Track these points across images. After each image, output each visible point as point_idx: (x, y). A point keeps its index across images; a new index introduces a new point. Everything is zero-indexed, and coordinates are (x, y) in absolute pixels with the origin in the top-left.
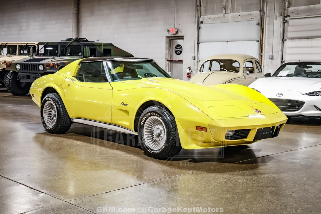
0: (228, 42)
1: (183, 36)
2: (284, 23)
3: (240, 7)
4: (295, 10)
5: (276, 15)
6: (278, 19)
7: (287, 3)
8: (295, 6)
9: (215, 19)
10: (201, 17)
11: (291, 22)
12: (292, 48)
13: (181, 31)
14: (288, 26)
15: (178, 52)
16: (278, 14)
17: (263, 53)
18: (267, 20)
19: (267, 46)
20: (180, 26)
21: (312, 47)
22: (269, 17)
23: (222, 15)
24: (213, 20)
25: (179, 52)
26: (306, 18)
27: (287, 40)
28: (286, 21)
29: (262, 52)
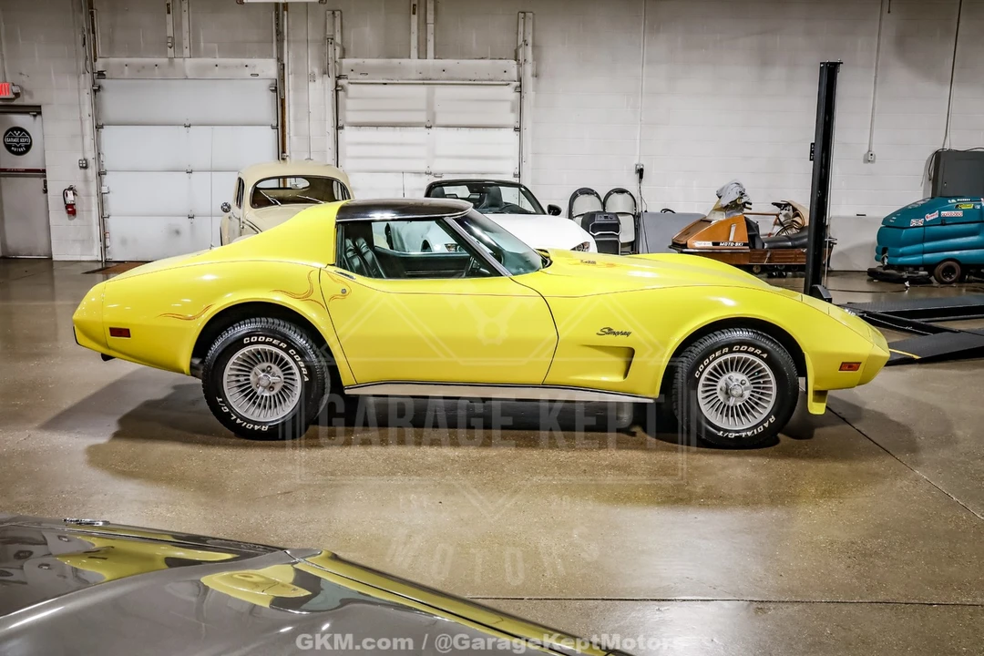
0: (189, 126)
1: (40, 107)
2: (337, 91)
3: (216, 45)
4: (357, 64)
5: (313, 72)
6: (317, 81)
7: (338, 49)
8: (355, 57)
9: (143, 67)
10: (98, 60)
11: (351, 89)
12: (359, 144)
13: (31, 94)
14: (346, 96)
15: (15, 146)
16: (316, 70)
17: (288, 153)
18: (290, 81)
19: (294, 139)
20: (24, 78)
21: (401, 144)
22: (296, 73)
23: (165, 60)
24: (139, 71)
25: (20, 147)
26: (385, 84)
27: (346, 128)
28: (342, 87)
29: (284, 152)
